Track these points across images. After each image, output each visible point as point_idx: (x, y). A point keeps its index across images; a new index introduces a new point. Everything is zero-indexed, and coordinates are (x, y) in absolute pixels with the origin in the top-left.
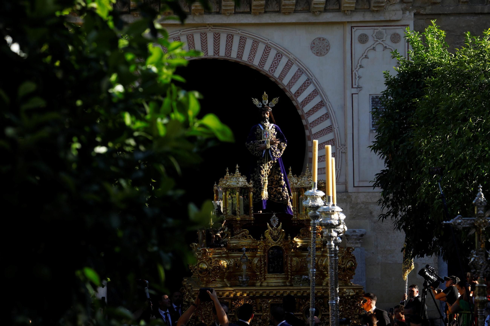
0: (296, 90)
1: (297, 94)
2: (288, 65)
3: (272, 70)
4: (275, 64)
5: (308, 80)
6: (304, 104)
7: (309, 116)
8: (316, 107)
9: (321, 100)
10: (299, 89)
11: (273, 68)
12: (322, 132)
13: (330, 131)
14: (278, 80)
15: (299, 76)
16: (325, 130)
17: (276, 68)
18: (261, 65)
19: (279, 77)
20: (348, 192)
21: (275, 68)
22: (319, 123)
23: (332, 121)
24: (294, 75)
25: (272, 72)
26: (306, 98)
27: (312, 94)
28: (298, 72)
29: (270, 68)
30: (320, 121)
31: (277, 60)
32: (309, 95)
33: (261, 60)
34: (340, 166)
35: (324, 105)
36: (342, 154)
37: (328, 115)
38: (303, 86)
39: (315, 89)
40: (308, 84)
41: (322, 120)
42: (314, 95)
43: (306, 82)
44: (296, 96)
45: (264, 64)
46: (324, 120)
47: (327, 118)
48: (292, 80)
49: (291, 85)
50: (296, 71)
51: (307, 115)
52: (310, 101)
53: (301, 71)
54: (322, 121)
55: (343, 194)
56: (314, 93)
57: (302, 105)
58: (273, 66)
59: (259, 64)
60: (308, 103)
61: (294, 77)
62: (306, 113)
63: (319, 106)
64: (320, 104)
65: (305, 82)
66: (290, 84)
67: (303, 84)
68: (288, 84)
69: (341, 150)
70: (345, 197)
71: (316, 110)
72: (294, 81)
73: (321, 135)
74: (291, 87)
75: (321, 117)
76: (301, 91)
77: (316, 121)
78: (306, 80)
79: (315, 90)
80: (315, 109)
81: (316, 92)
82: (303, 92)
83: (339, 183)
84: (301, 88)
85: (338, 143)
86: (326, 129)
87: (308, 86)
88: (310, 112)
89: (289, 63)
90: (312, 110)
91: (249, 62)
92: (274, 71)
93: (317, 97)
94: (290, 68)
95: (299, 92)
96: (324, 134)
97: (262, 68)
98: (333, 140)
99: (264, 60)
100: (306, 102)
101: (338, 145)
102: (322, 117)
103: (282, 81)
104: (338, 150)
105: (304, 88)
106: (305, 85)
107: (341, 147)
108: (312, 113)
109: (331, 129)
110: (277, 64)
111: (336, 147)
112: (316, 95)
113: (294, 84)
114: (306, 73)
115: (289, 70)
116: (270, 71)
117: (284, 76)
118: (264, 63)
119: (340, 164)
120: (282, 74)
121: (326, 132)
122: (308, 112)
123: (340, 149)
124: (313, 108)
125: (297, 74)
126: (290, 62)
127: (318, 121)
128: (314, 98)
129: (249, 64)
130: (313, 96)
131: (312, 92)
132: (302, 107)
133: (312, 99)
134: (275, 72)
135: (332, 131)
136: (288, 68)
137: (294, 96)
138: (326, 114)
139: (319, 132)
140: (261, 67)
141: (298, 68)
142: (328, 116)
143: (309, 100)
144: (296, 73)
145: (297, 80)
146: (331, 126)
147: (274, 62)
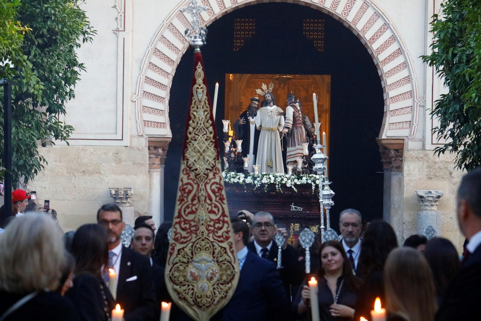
0: (372, 36)
1: (372, 41)
2: (363, 8)
3: (345, 13)
4: (349, 7)
5: (384, 25)
6: (380, 52)
7: (385, 64)
8: (393, 55)
9: (398, 48)
10: (374, 35)
11: (346, 11)
12: (398, 83)
13: (408, 82)
14: (352, 25)
15: (374, 20)
16: (401, 81)
17: (350, 11)
18: (333, 8)
19: (353, 21)
20: (425, 150)
21: (348, 11)
22: (395, 73)
23: (409, 71)
24: (369, 20)
25: (345, 15)
26: (382, 45)
27: (389, 41)
28: (374, 16)
29: (343, 11)
30: (397, 71)
31: (351, 3)
32: (385, 42)
33: (333, 2)
34: (417, 121)
35: (401, 53)
36: (420, 107)
37: (406, 64)
38: (379, 32)
39: (393, 35)
40: (385, 29)
41: (399, 69)
42: (391, 42)
43: (383, 27)
44: (370, 42)
45: (336, 7)
46: (401, 70)
47: (404, 68)
48: (367, 25)
49: (366, 30)
50: (372, 15)
51: (382, 64)
52: (386, 49)
53: (377, 15)
54: (398, 71)
55: (419, 151)
56: (391, 40)
57: (377, 52)
58: (346, 9)
59: (331, 7)
60: (384, 50)
61: (369, 22)
62: (382, 62)
63: (396, 55)
64: (397, 52)
65: (381, 27)
66: (364, 29)
67: (379, 29)
68: (362, 29)
69: (419, 103)
70: (422, 155)
71: (393, 58)
72: (369, 26)
73: (397, 87)
74: (366, 33)
75: (398, 66)
76: (377, 37)
77: (392, 71)
78: (383, 26)
79: (392, 37)
80: (391, 58)
81: (393, 38)
82: (378, 38)
83: (416, 140)
84: (377, 34)
85: (415, 96)
86: (403, 79)
87: (384, 32)
88: (386, 60)
89: (364, 6)
90: (388, 58)
91: (320, 4)
92: (347, 14)
93: (394, 44)
94: (365, 12)
95: (374, 39)
96: (400, 85)
97: (334, 11)
98: (411, 92)
99: (336, 3)
100: (382, 50)
101: (415, 98)
102: (400, 66)
103: (355, 26)
104: (416, 103)
105: (380, 34)
106: (382, 30)
107: (419, 100)
108: (388, 62)
109: (408, 79)
110: (351, 7)
111: (414, 100)
112: (393, 41)
113: (369, 29)
114: (383, 17)
115: (364, 13)
116: (343, 14)
117: (358, 20)
118: (337, 5)
119: (417, 119)
120: (356, 18)
121: (402, 83)
122: (384, 61)
123: (417, 101)
124: (389, 56)
125: (373, 18)
126: (366, 5)
127: (395, 71)
128: (390, 45)
129: (320, 6)
130: (389, 43)
131: (389, 38)
132: (377, 55)
133: (389, 46)
134: (349, 16)
135: (409, 82)
136: (363, 12)
137: (369, 42)
138: (404, 63)
139: (395, 83)
140: (333, 9)
141: (374, 12)
142: (406, 66)
143: (385, 47)
144: (371, 17)
145: (372, 25)
146: (408, 77)
147: (347, 5)
